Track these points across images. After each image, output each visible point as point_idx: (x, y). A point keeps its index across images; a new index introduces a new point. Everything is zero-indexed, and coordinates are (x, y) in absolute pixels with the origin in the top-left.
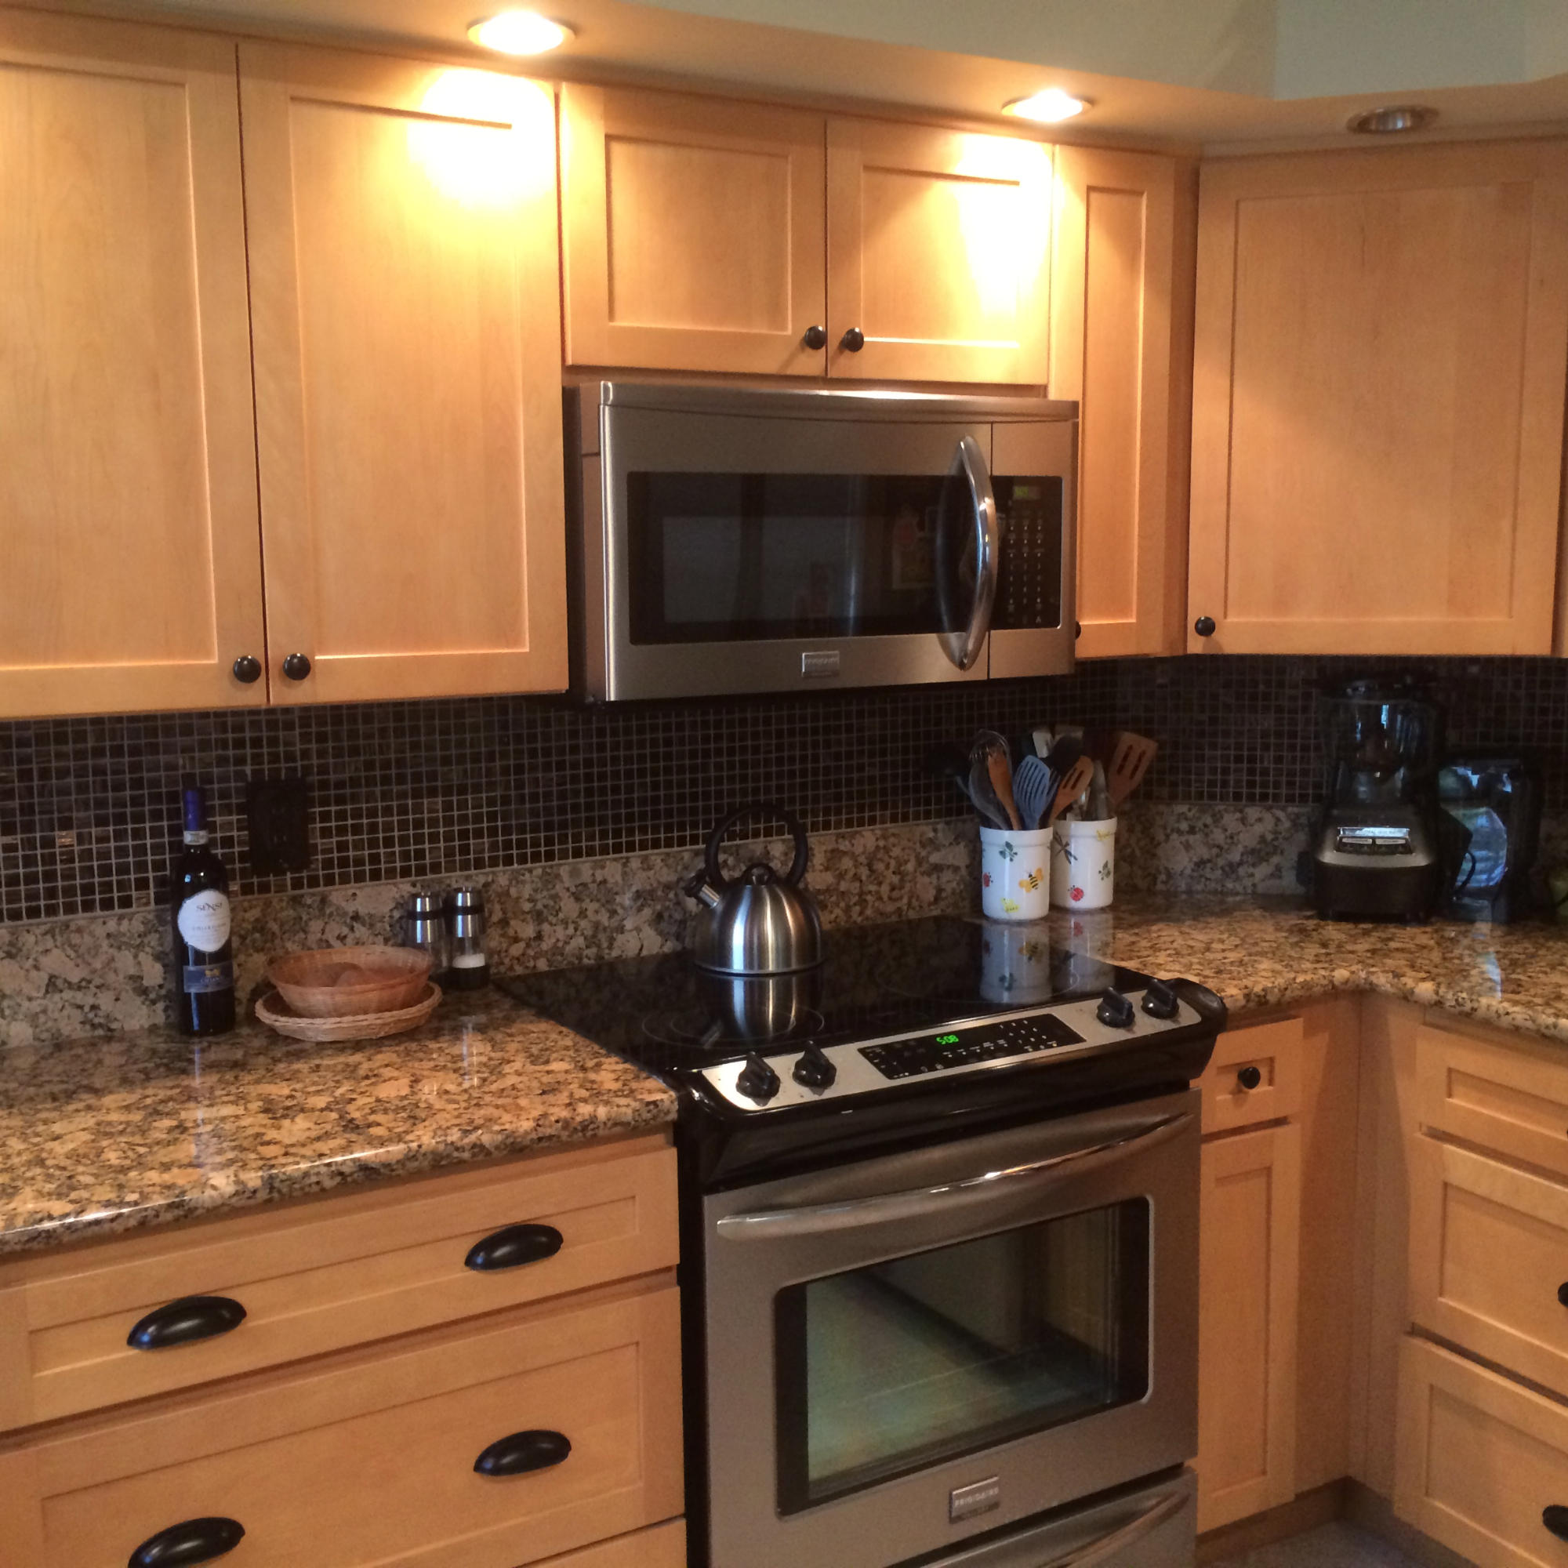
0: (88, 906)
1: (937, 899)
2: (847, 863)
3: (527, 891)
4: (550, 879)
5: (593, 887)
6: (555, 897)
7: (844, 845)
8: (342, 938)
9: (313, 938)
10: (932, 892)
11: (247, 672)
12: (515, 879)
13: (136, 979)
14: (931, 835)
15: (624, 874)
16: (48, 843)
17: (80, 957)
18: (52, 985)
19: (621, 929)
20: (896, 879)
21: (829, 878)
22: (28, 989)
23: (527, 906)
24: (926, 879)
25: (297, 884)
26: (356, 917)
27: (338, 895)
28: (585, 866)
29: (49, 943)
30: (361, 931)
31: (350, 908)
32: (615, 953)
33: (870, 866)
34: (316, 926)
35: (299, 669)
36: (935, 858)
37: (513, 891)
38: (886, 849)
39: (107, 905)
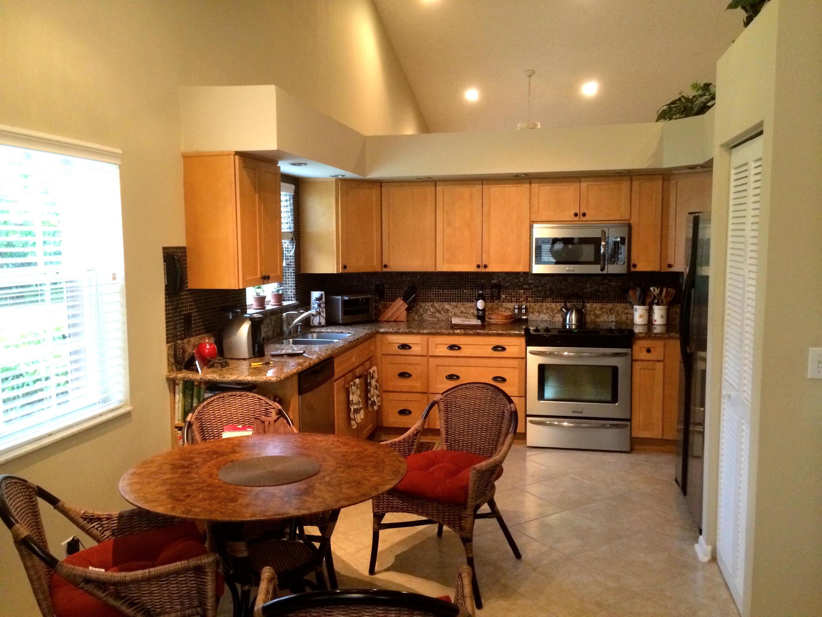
0: (468, 302)
1: (627, 319)
2: (605, 310)
3: (537, 307)
4: (541, 306)
5: (550, 308)
6: (543, 309)
7: (604, 306)
8: (504, 311)
9: (500, 310)
10: (626, 318)
11: (478, 266)
12: (535, 305)
13: (473, 313)
14: (625, 306)
15: (556, 306)
16: (463, 291)
17: (466, 308)
18: (462, 312)
19: (555, 316)
20: (616, 314)
21: (600, 312)
22: (458, 312)
23: (537, 310)
24: (624, 315)
25: (498, 302)
26: (507, 308)
27: (504, 304)
28: (548, 304)
29: (461, 306)
30: (508, 310)
31: (506, 306)
32: (554, 320)
33: (610, 311)
34: (500, 309)
35: (486, 266)
36: (626, 311)
37: (534, 307)
38: (614, 308)
39: (470, 302)
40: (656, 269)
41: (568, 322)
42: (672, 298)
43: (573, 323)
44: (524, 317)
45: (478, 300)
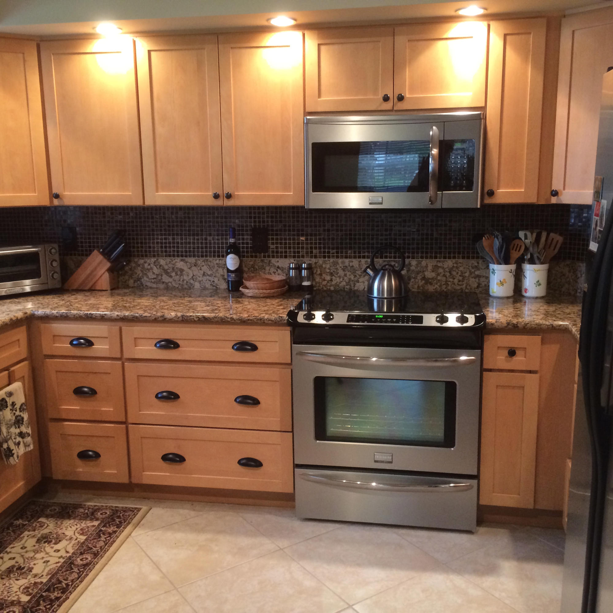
0: (214, 256)
1: (478, 287)
2: (441, 270)
3: (328, 266)
4: (335, 264)
5: (349, 268)
6: (337, 269)
7: (439, 264)
8: (275, 273)
9: (267, 271)
10: (476, 285)
11: (216, 196)
12: (324, 262)
13: (223, 276)
14: (476, 264)
15: (359, 265)
16: (206, 239)
17: (211, 268)
18: (204, 275)
19: (358, 282)
20: (461, 278)
21: (433, 275)
22: (199, 274)
23: (328, 271)
24: (473, 279)
25: (264, 257)
26: (278, 267)
27: (273, 261)
28: (347, 261)
29: (203, 264)
30: (279, 271)
31: (277, 264)
32: (356, 288)
33: (450, 272)
34: (267, 268)
35: (229, 196)
36: (477, 273)
37: (324, 266)
38: (457, 268)
39: (219, 256)
40: (532, 199)
41: (375, 294)
42: (556, 251)
43: (385, 296)
44: (306, 283)
45: (228, 254)
